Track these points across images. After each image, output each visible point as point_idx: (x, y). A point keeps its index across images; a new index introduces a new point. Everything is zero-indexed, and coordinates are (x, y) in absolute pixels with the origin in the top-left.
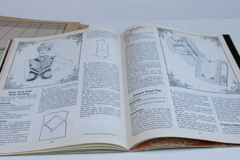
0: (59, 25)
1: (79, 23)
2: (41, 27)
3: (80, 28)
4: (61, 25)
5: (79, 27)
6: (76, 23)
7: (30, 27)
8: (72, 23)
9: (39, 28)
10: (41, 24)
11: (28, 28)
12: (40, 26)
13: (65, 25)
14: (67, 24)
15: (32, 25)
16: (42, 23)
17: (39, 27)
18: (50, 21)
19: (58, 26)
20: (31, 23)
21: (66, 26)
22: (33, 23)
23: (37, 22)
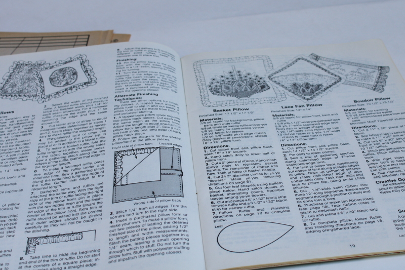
0: (75, 37)
1: (112, 31)
2: (41, 45)
3: (115, 41)
4: (79, 37)
5: (114, 38)
6: (107, 32)
7: (21, 45)
8: (99, 32)
9: (38, 47)
10: (40, 39)
11: (18, 48)
12: (40, 43)
13: (87, 37)
14: (89, 36)
15: (23, 42)
16: (42, 37)
17: (37, 45)
18: (56, 33)
19: (74, 40)
20: (22, 39)
21: (88, 39)
22: (25, 38)
23: (33, 36)
